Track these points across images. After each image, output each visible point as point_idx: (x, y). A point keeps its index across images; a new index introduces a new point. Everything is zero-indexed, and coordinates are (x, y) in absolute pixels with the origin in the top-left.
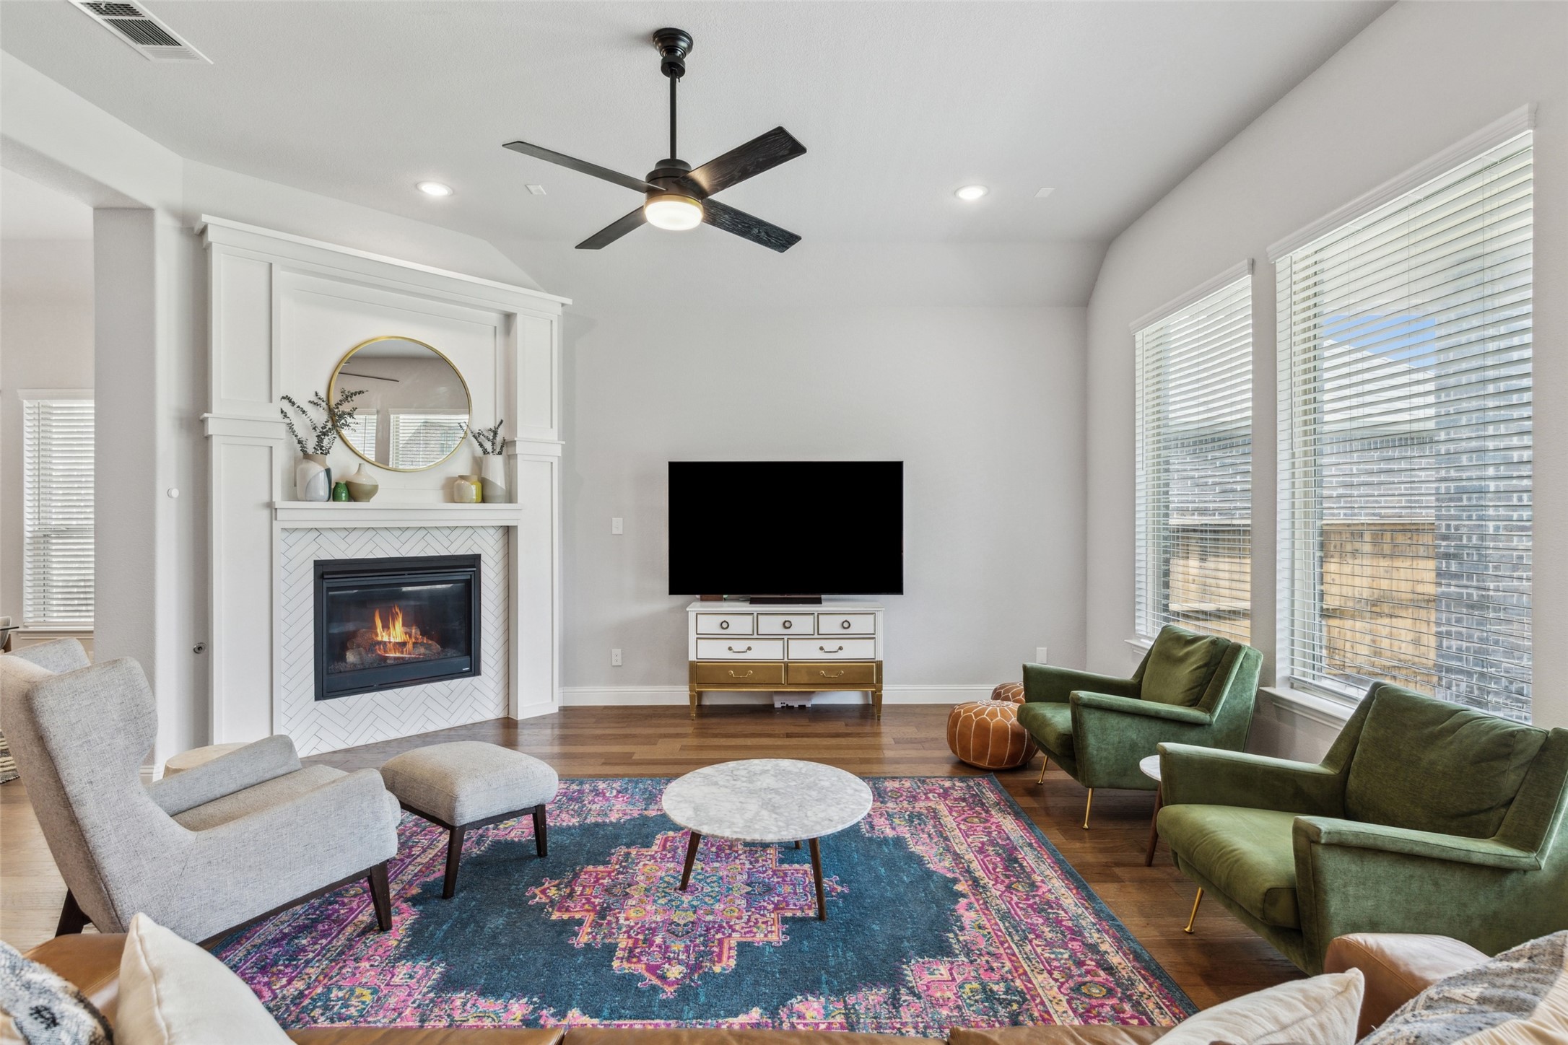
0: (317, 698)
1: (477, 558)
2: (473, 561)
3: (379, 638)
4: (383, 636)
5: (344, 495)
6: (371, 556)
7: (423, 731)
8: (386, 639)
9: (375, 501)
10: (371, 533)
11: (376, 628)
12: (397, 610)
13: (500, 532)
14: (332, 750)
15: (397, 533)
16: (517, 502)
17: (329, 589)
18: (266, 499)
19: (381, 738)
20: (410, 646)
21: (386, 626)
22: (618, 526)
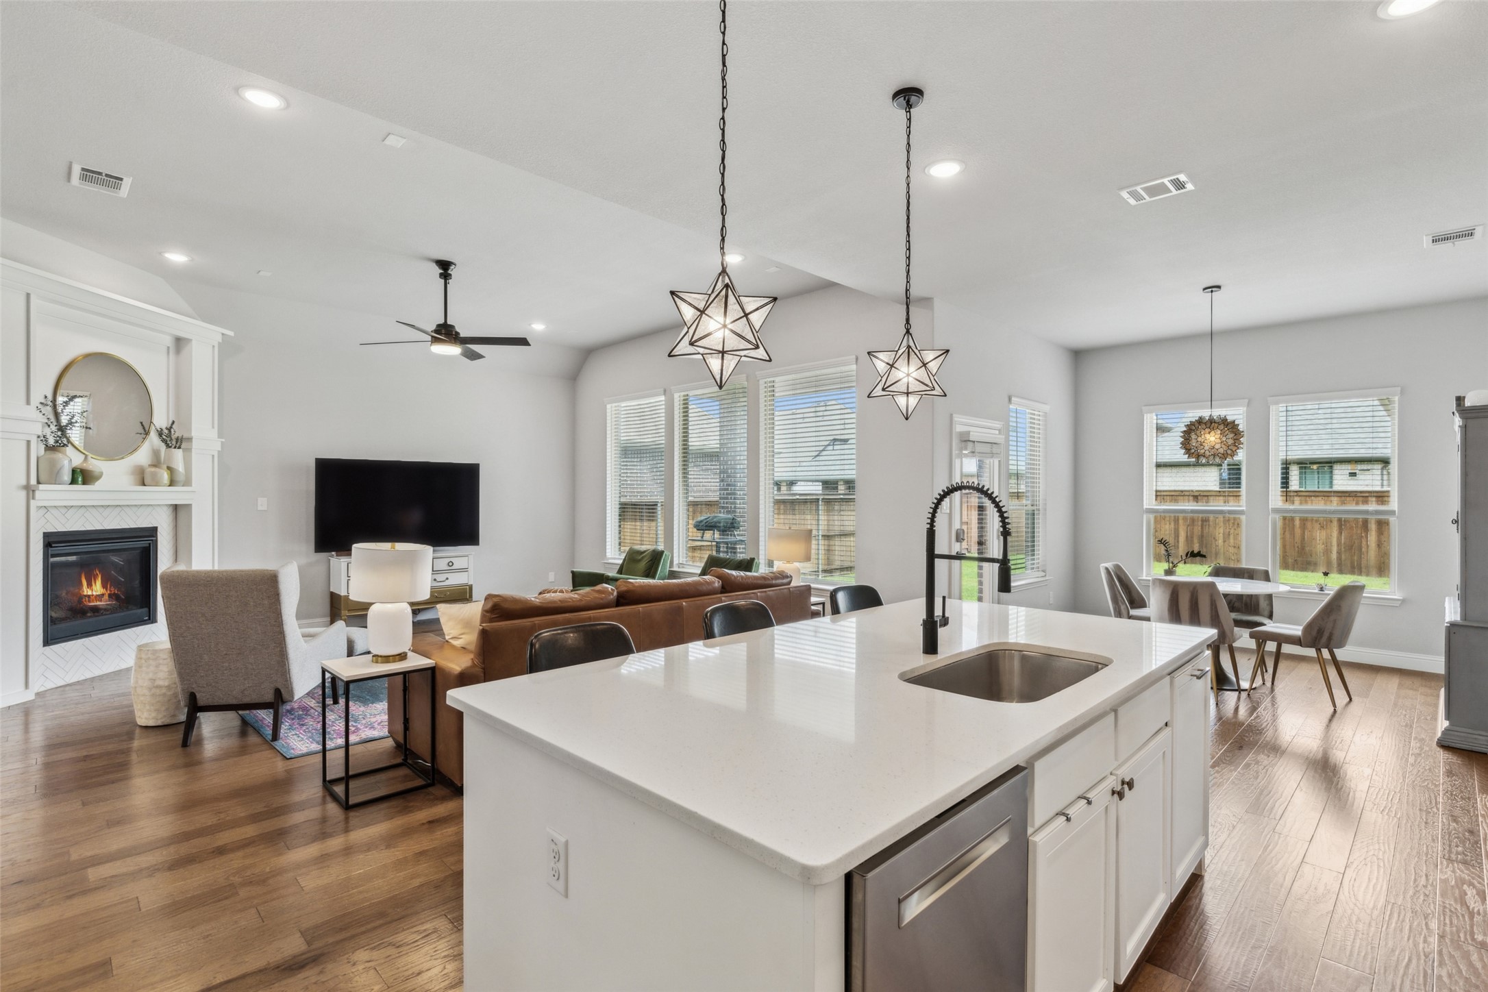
0: (44, 646)
1: (155, 529)
2: (152, 532)
3: (85, 593)
4: (86, 591)
5: (80, 479)
6: (83, 529)
7: (118, 668)
8: (90, 593)
9: (98, 485)
10: (83, 510)
11: (83, 586)
12: (98, 572)
13: (171, 509)
14: (55, 686)
15: (101, 510)
16: (191, 486)
17: (53, 556)
18: (24, 482)
19: (89, 675)
20: (106, 597)
21: (90, 585)
22: (262, 504)
